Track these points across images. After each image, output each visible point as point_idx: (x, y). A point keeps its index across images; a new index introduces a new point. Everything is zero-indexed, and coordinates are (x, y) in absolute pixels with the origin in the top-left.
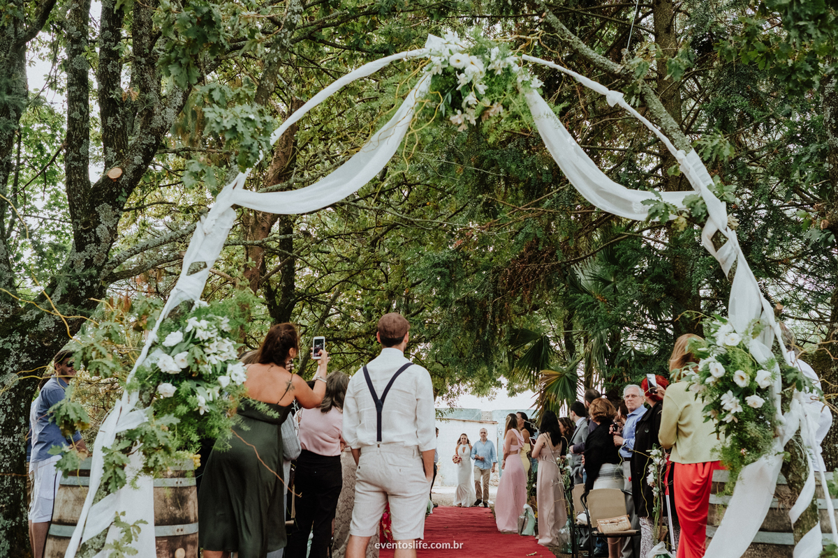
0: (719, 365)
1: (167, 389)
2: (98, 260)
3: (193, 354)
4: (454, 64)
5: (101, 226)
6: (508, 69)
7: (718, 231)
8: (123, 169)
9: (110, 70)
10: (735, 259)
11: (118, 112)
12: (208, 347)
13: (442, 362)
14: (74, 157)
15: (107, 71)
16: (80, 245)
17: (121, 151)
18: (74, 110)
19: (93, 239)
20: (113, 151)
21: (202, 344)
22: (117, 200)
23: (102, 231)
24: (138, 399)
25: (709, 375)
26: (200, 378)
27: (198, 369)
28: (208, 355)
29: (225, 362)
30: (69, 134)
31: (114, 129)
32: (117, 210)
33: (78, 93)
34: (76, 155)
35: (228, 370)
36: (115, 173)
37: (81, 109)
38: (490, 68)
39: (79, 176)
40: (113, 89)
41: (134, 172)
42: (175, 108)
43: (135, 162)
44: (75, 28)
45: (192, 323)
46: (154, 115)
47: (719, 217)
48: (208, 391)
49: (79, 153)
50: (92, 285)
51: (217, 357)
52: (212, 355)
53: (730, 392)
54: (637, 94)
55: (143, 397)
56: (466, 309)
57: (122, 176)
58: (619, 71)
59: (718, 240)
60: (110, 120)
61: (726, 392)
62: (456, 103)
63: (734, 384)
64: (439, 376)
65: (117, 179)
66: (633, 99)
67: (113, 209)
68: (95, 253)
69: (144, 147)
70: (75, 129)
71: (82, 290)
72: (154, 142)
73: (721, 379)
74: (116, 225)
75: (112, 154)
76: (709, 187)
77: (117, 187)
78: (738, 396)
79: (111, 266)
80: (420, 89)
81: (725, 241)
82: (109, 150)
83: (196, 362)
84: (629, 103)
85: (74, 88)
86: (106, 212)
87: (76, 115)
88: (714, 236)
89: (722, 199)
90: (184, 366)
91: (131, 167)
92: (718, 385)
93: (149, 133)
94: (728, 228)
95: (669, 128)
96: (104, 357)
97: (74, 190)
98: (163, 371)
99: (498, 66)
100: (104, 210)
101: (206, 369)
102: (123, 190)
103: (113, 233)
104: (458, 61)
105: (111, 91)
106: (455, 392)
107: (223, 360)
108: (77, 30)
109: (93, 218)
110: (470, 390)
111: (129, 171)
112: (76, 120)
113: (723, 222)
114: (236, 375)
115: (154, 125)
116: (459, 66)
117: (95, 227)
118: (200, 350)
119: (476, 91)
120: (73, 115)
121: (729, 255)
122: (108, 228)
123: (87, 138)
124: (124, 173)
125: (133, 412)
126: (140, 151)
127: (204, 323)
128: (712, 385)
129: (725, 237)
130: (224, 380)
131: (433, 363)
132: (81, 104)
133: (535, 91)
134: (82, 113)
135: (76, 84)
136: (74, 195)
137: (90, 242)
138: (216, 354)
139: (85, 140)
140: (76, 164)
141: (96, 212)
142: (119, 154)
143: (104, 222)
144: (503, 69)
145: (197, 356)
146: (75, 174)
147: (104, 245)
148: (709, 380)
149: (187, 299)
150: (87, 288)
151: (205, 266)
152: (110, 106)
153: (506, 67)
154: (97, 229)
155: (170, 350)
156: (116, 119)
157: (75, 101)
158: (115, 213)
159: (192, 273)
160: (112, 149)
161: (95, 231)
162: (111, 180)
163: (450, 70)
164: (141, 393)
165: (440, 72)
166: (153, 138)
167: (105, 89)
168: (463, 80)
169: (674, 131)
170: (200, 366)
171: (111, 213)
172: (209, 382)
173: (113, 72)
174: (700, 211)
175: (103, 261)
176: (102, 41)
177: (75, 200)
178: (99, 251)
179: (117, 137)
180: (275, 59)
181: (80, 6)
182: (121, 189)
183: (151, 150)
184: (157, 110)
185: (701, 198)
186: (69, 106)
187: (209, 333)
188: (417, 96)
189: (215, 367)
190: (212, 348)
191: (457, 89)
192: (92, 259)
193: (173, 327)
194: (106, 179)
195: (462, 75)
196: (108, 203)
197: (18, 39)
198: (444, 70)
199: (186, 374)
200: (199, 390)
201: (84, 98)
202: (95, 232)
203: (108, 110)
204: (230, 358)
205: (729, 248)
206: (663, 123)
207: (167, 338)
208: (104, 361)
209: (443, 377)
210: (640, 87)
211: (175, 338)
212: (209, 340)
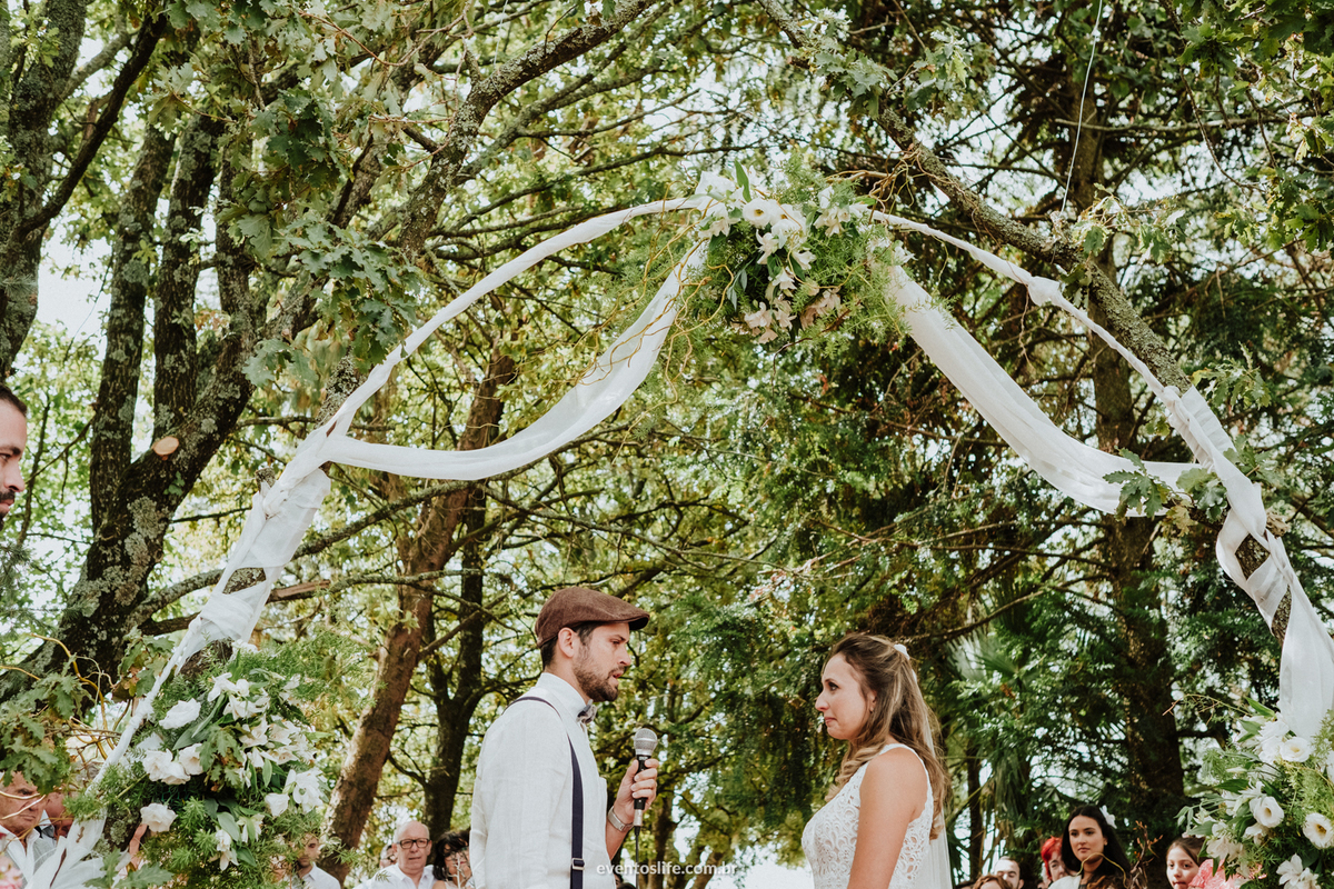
0: (1271, 802)
1: (158, 815)
2: (125, 595)
3: (214, 745)
4: (750, 217)
5: (134, 536)
6: (852, 225)
7: (1249, 537)
8: (181, 440)
9: (177, 278)
10: (1284, 592)
11: (184, 348)
12: (249, 735)
13: (727, 808)
14: (107, 424)
15: (172, 279)
16: (95, 567)
17: (181, 409)
18: (116, 346)
19: (118, 559)
20: (169, 411)
21: (238, 726)
22: (166, 492)
23: (135, 545)
24: (100, 835)
25: (1251, 821)
26: (227, 797)
27: (223, 775)
28: (248, 750)
29: (286, 768)
30: (104, 386)
31: (175, 375)
32: (166, 510)
33: (126, 320)
34: (112, 421)
35: (289, 781)
36: (167, 445)
37: (127, 346)
38: (819, 223)
39: (114, 454)
40: (180, 310)
41: (199, 446)
43: (204, 428)
44: (132, 218)
45: (220, 684)
46: (241, 350)
47: (1249, 512)
48: (240, 822)
49: (116, 418)
50: (109, 638)
51: (264, 753)
52: (255, 750)
53: (1296, 859)
54: (1084, 287)
55: (113, 831)
56: (767, 712)
57: (177, 451)
58: (1049, 248)
59: (1250, 554)
60: (170, 360)
61: (1288, 858)
62: (756, 291)
63: (1304, 841)
64: (722, 831)
65: (171, 456)
66: (1078, 296)
67: (159, 508)
68: (119, 581)
69: (221, 403)
70: (114, 378)
71: (91, 646)
72: (238, 396)
73: (1276, 831)
74: (161, 536)
75: (167, 416)
76: (1228, 454)
77: (168, 470)
78: (1313, 869)
79: (149, 607)
80: (689, 263)
81: (1264, 558)
82: (163, 408)
83: (219, 761)
84: (1071, 301)
85: (120, 312)
86: (145, 512)
87: (119, 355)
88: (1240, 548)
89: (1254, 477)
90: (197, 770)
91: (197, 437)
92: (1270, 844)
93: (230, 381)
94: (1268, 532)
95: (1146, 347)
96: (39, 742)
97: (102, 478)
98: (153, 778)
99: (833, 219)
100: (142, 509)
101: (240, 777)
102: (178, 475)
103: (156, 549)
104: (759, 212)
105: (175, 313)
106: (748, 862)
107: (279, 762)
108: (136, 220)
109: (121, 521)
110: (775, 857)
111: (192, 445)
112: (117, 362)
113: (1258, 522)
114: (302, 792)
115: (239, 368)
116: (761, 222)
117: (123, 536)
118: (230, 737)
119: (795, 264)
120: (114, 355)
121: (1274, 584)
122: (147, 540)
123: (134, 393)
124: (182, 446)
125: (88, 862)
126: (213, 410)
127: (243, 686)
128: (1257, 842)
129: (1263, 549)
130: (276, 803)
131: (711, 809)
132: (129, 338)
133: (899, 269)
134: (128, 351)
135: (124, 306)
136: (101, 488)
137: (113, 563)
138: (264, 748)
139: (129, 397)
140: (109, 434)
141: (128, 512)
142: (178, 415)
143: (139, 530)
144: (843, 224)
145: (222, 750)
146: (105, 452)
147: (135, 571)
148: (1251, 831)
149: (220, 638)
150: (100, 643)
151: (262, 577)
152: (173, 337)
153: (849, 220)
154: (127, 541)
155: (172, 739)
156: (180, 359)
157: (120, 332)
158: (161, 515)
159: (234, 589)
160: (167, 408)
161: (123, 544)
162: (159, 457)
163: (744, 228)
164: (109, 823)
165: (726, 232)
166: (237, 388)
167: (165, 309)
168: (768, 245)
169: (1155, 351)
170: (226, 771)
171: (153, 514)
172: (245, 805)
173: (183, 283)
174: (1209, 500)
175: (132, 597)
176: (169, 232)
177: (102, 496)
178: (127, 579)
179: (178, 388)
180: (424, 210)
181: (145, 184)
182: (174, 473)
183: (232, 409)
184: (246, 342)
185: (1214, 475)
186: (109, 340)
187: (251, 706)
188: (683, 278)
189: (259, 773)
190: (257, 735)
191: (759, 262)
192: (113, 593)
193: (187, 692)
194: (151, 456)
195: (768, 235)
196: (150, 496)
197: (24, 220)
198: (733, 227)
199: (198, 786)
200: (223, 818)
201: (136, 327)
202: (122, 547)
203: (167, 343)
204: (294, 759)
205: (1273, 570)
206: (1135, 339)
207: (169, 713)
208: (38, 752)
209: (728, 833)
210: (1089, 274)
211: (184, 713)
212: (252, 720)
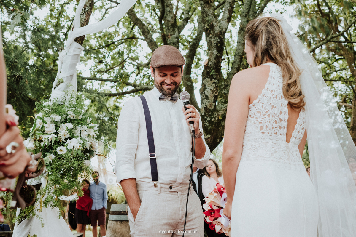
2: (211, 106)
5: (207, 90)
8: (209, 59)
19: (205, 97)
22: (211, 75)
23: (208, 92)
42: (225, 20)
46: (214, 27)
50: (211, 119)
57: (208, 62)
65: (207, 64)
67: (211, 80)
68: (207, 103)
69: (215, 44)
71: (206, 122)
72: (219, 40)
74: (214, 88)
77: (209, 68)
86: (208, 82)
91: (213, 57)
93: (215, 37)
102: (212, 69)
103: (214, 92)
109: (203, 87)
115: (216, 32)
122: (211, 90)
126: (214, 47)
137: (204, 99)
141: (203, 83)
143: (208, 87)
147: (211, 99)
150: (209, 121)
154: (205, 91)
158: (212, 82)
162: (205, 66)
166: (218, 38)
171: (210, 82)
178: (209, 102)
183: (219, 45)
184: (215, 24)
196: (208, 77)
202: (205, 94)
